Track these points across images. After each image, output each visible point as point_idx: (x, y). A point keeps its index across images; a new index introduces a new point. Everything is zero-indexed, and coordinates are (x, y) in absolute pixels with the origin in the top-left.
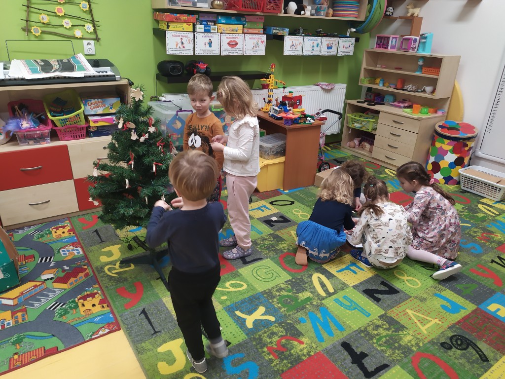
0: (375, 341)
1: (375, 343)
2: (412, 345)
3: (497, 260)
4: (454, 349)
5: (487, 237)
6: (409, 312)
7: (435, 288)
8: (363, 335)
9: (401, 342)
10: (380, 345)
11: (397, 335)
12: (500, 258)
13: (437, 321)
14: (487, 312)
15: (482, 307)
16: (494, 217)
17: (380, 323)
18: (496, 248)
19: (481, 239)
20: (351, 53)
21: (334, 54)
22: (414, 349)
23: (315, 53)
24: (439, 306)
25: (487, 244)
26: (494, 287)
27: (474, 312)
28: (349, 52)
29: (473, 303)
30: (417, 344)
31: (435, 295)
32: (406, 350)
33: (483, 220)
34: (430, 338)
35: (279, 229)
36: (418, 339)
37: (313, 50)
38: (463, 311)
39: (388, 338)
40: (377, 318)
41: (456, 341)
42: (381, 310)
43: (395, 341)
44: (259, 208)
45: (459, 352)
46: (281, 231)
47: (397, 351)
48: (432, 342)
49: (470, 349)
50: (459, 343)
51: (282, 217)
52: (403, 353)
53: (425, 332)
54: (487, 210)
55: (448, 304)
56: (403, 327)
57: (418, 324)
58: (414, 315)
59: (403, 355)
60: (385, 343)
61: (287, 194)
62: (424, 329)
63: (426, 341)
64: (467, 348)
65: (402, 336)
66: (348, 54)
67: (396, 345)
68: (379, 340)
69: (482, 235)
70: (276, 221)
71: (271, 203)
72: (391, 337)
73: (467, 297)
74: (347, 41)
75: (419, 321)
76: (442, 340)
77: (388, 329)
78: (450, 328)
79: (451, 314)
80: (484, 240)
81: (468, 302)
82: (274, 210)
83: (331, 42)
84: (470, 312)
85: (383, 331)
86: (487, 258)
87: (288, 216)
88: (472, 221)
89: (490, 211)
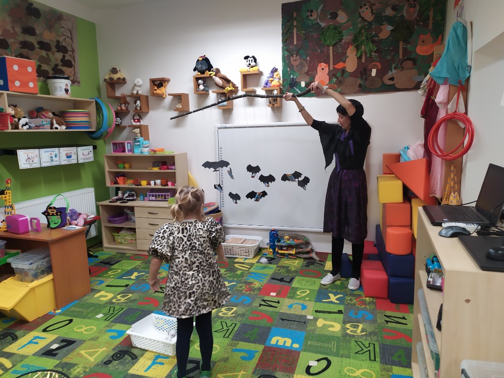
3: (263, 303)
5: (250, 288)
7: (231, 345)
12: (264, 301)
14: (272, 346)
15: (267, 344)
16: (248, 271)
18: (258, 294)
19: (246, 291)
20: (92, 159)
21: (74, 162)
23: (54, 164)
24: (239, 359)
25: (252, 293)
26: (268, 325)
27: (264, 351)
28: (89, 158)
29: (261, 344)
31: (233, 351)
33: (242, 275)
35: (65, 355)
37: (52, 160)
38: (256, 354)
44: (30, 342)
46: (69, 356)
51: (63, 341)
54: (242, 266)
55: (245, 354)
61: (60, 314)
66: (89, 161)
69: (246, 288)
70: (58, 349)
71: (45, 330)
73: (254, 342)
74: (85, 150)
79: (250, 361)
80: (248, 291)
81: (257, 345)
82: (50, 337)
83: (70, 152)
84: (261, 352)
86: (256, 304)
87: (71, 336)
88: (235, 279)
89: (244, 267)
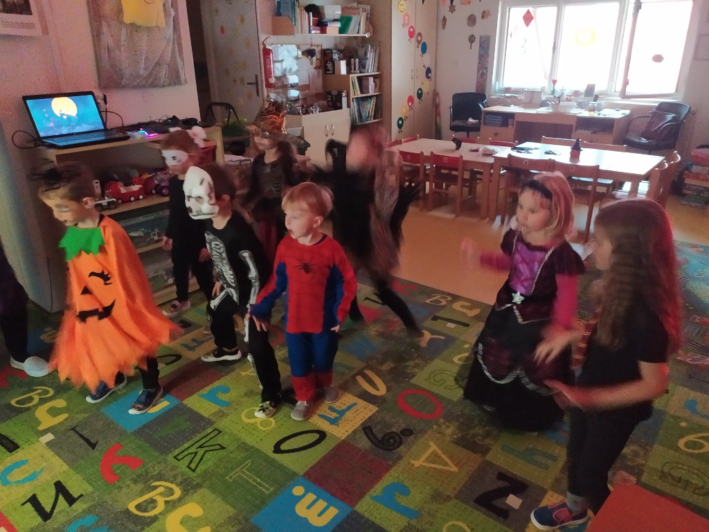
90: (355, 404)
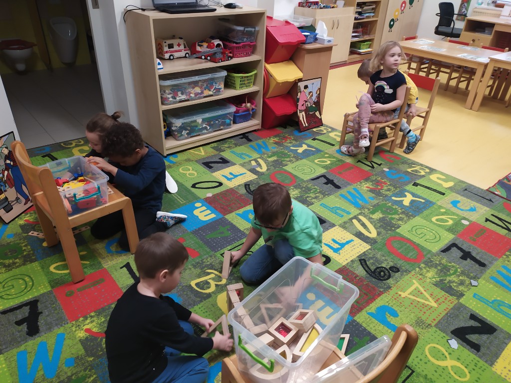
0: (459, 270)
1: (459, 268)
2: (425, 268)
4: (388, 267)
6: (433, 304)
8: (472, 275)
9: (436, 270)
10: (453, 267)
11: (441, 277)
13: (403, 295)
17: (461, 288)
22: (423, 265)
30: (421, 269)
32: (430, 264)
34: (410, 275)
36: (421, 275)
39: (448, 273)
40: (465, 293)
41: (385, 274)
42: (463, 303)
43: (441, 271)
45: (384, 265)
47: (437, 262)
48: (408, 271)
49: (373, 268)
50: (382, 273)
52: (432, 261)
53: (414, 281)
56: (436, 285)
57: (422, 290)
58: (427, 300)
59: (432, 260)
60: (450, 269)
62: (416, 284)
63: (413, 272)
64: (376, 269)
65: (436, 276)
67: (439, 268)
68: (456, 271)
72: (446, 275)
75: (422, 293)
76: (397, 274)
77: (450, 282)
78: (389, 288)
85: (454, 279)
90: (352, 240)
